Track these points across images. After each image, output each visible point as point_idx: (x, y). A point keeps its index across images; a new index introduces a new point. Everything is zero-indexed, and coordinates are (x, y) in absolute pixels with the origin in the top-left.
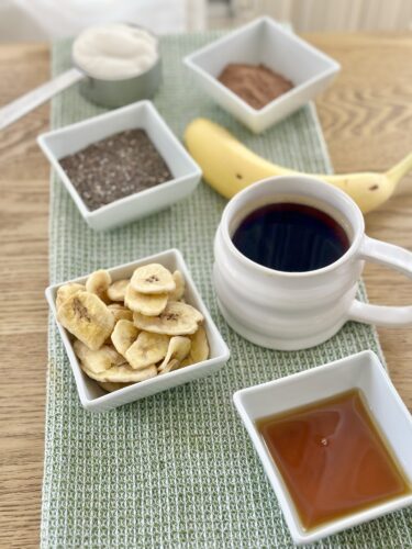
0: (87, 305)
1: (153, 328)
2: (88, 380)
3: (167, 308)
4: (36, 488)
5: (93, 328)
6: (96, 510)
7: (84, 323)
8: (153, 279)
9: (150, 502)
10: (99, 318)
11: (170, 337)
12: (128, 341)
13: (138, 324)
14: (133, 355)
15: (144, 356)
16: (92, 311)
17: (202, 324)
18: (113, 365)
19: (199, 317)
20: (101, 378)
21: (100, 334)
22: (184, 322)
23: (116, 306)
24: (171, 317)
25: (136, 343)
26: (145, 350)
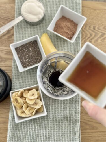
0: (18, 100)
1: (32, 106)
2: (18, 116)
3: (35, 101)
5: (19, 105)
7: (17, 104)
8: (33, 94)
10: (20, 103)
11: (35, 108)
12: (26, 108)
13: (29, 105)
14: (27, 112)
15: (29, 112)
16: (19, 101)
17: (42, 106)
18: (23, 113)
19: (42, 104)
20: (20, 116)
21: (21, 106)
22: (38, 105)
23: (24, 99)
24: (36, 103)
25: (28, 109)
26: (29, 110)
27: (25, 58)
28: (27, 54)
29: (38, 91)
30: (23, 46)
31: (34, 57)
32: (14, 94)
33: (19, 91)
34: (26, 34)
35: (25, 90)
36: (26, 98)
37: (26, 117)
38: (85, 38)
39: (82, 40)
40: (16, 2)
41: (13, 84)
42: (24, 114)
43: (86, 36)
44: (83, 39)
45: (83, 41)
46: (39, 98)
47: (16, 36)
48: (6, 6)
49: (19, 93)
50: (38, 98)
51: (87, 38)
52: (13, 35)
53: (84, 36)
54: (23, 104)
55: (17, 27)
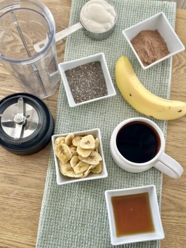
0: (64, 148)
1: (84, 161)
2: (61, 174)
3: (91, 154)
4: (41, 198)
5: (65, 157)
6: (57, 211)
7: (62, 154)
8: (88, 142)
9: (74, 212)
10: (67, 154)
11: (90, 165)
12: (75, 163)
13: (80, 158)
14: (76, 169)
15: (80, 169)
16: (65, 151)
17: (101, 162)
18: (69, 170)
19: (101, 159)
20: (65, 175)
21: (67, 159)
22: (95, 160)
23: (74, 148)
24: (91, 157)
25: (78, 165)
26: (80, 167)
27: (79, 87)
28: (84, 82)
29: (97, 139)
30: (78, 69)
31: (93, 87)
32: (58, 140)
33: (65, 136)
34: (84, 53)
35: (76, 136)
36: (76, 147)
37: (74, 178)
38: (178, 66)
39: (172, 69)
40: (73, 3)
41: (56, 127)
42: (72, 172)
43: (180, 63)
44: (175, 67)
45: (174, 70)
46: (97, 150)
47: (69, 54)
48: (57, 9)
49: (66, 139)
50: (95, 150)
51: (181, 66)
52: (63, 52)
53: (177, 63)
54: (71, 155)
55: (71, 40)
